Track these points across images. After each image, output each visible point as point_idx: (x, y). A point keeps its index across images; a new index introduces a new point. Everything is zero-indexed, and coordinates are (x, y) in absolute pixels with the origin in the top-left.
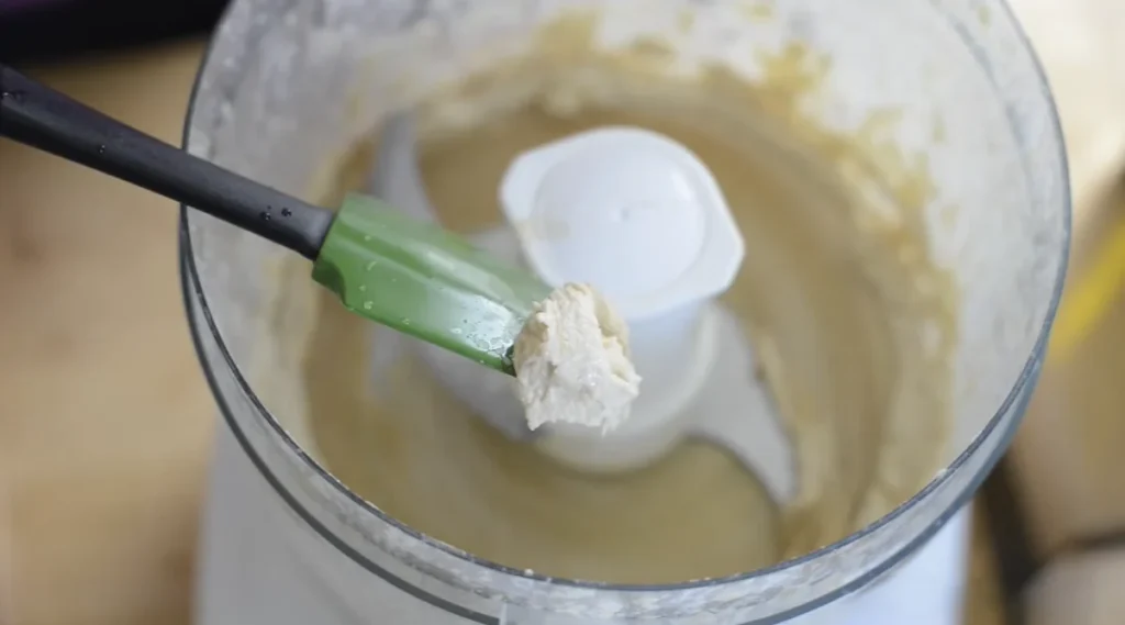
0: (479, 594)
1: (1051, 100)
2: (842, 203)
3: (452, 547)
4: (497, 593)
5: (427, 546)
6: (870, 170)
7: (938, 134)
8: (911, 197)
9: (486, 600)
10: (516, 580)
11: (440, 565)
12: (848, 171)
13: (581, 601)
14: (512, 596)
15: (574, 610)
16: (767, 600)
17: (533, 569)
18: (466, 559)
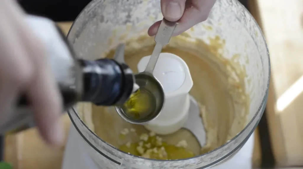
0: (119, 158)
1: (269, 55)
2: (227, 76)
3: (112, 145)
4: (123, 158)
5: (107, 145)
6: (233, 69)
7: (247, 62)
8: (241, 76)
9: (121, 159)
10: (126, 155)
11: (110, 149)
12: (229, 68)
13: (141, 161)
14: (126, 159)
15: (140, 164)
16: (186, 167)
17: (130, 152)
18: (115, 149)
